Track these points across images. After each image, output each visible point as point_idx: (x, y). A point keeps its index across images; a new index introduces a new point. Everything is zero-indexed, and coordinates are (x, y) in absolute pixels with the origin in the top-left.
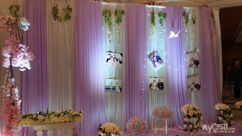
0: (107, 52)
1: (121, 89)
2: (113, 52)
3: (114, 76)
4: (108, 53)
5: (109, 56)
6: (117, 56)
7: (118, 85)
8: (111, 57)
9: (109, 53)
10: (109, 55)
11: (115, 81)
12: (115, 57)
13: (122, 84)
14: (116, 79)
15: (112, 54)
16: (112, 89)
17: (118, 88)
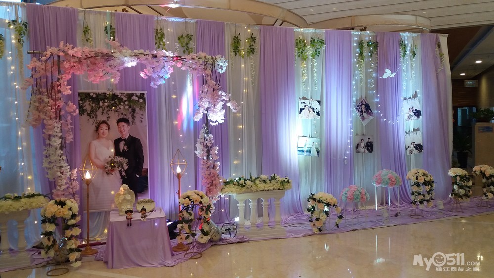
0: (300, 99)
2: (308, 99)
3: (309, 133)
4: (302, 101)
5: (304, 105)
7: (314, 147)
11: (310, 140)
12: (311, 105)
14: (311, 137)
15: (307, 102)
17: (315, 149)
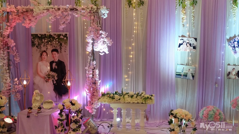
0: (179, 36)
1: (193, 77)
3: (186, 62)
6: (190, 41)
7: (190, 72)
8: (183, 42)
9: (182, 38)
10: (182, 39)
13: (195, 71)
14: (188, 65)
15: (185, 39)
16: (184, 75)
17: (191, 75)
